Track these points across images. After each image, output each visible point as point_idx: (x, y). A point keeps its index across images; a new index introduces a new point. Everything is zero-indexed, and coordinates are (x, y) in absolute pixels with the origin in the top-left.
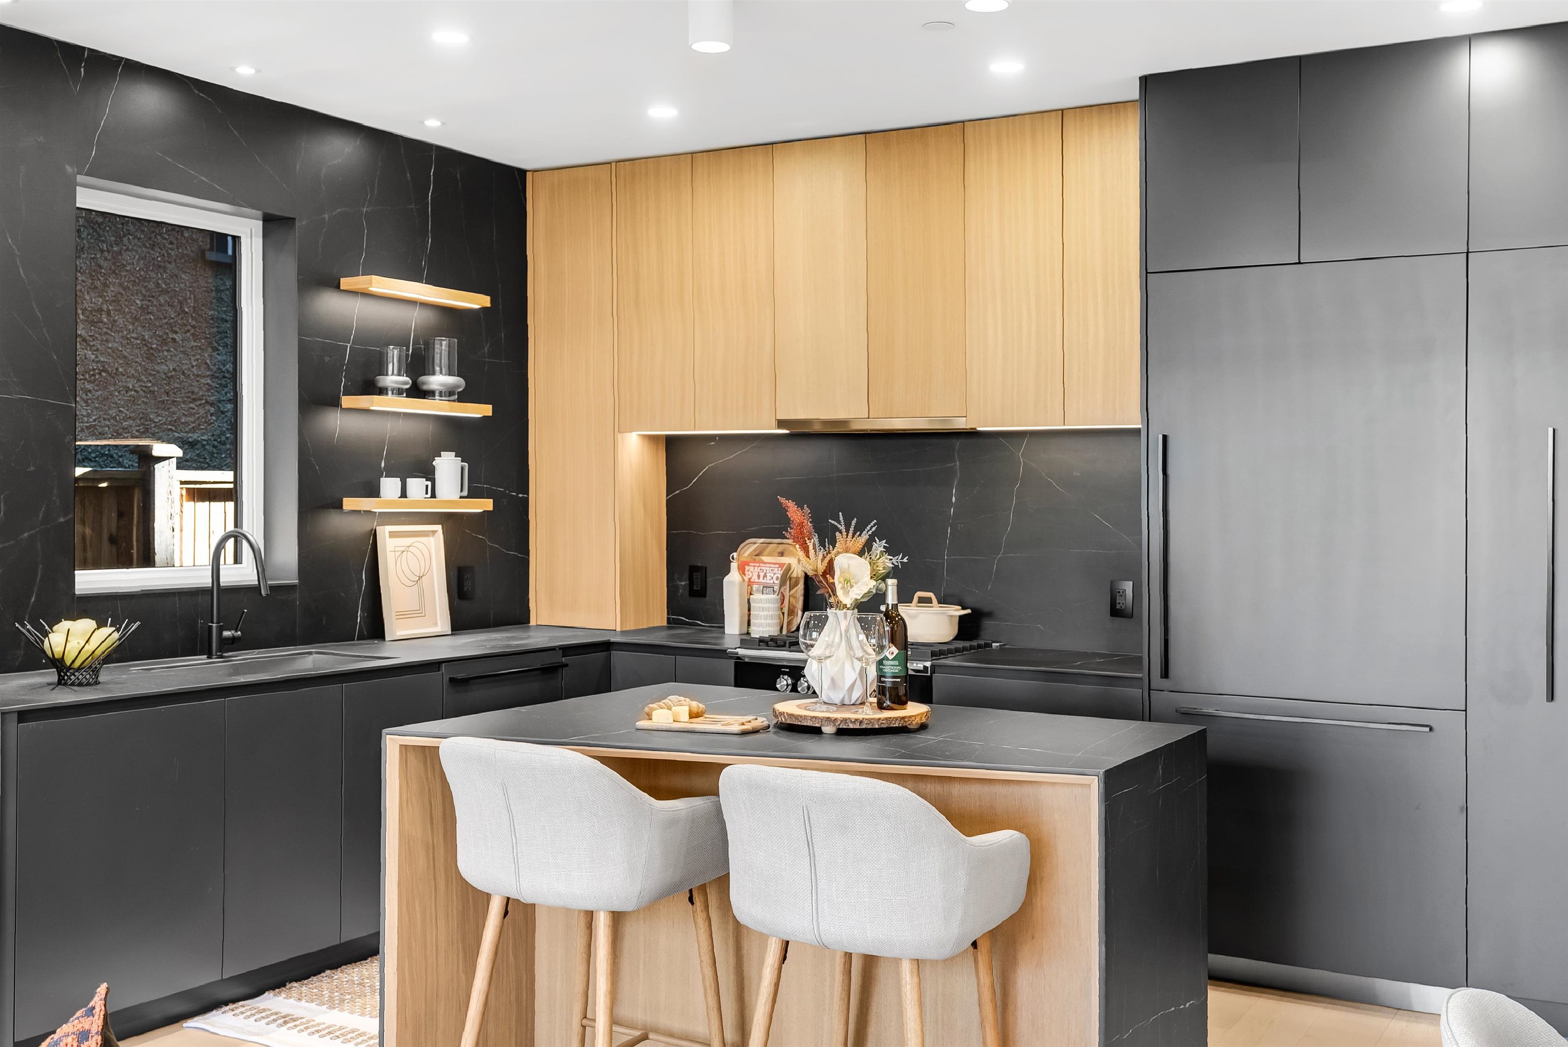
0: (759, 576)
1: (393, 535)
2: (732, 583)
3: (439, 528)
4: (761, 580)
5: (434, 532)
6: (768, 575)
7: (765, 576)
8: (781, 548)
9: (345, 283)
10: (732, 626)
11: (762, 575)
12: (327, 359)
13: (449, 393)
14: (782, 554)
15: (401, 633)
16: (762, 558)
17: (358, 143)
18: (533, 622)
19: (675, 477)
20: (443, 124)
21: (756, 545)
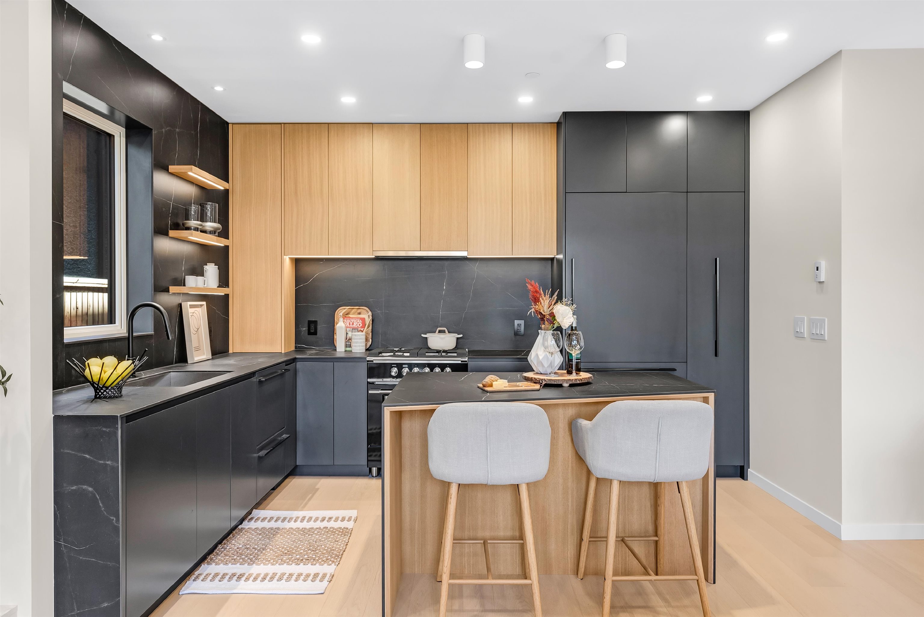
0: (350, 324)
1: (192, 306)
2: (341, 327)
3: (204, 303)
4: (351, 326)
5: (201, 305)
6: (354, 323)
7: (353, 324)
8: (359, 311)
9: (172, 168)
10: (340, 347)
11: (351, 323)
12: (164, 209)
13: (213, 232)
14: (360, 314)
15: (196, 359)
16: (349, 315)
17: (175, 93)
18: (231, 351)
19: (299, 279)
20: (225, 90)
21: (346, 310)
